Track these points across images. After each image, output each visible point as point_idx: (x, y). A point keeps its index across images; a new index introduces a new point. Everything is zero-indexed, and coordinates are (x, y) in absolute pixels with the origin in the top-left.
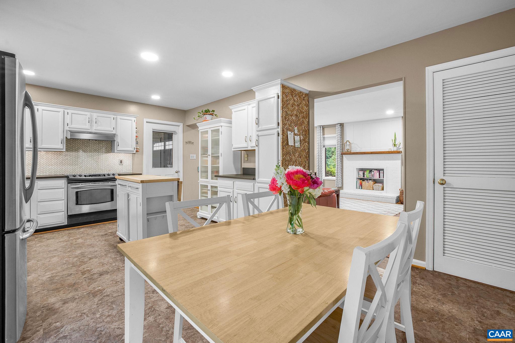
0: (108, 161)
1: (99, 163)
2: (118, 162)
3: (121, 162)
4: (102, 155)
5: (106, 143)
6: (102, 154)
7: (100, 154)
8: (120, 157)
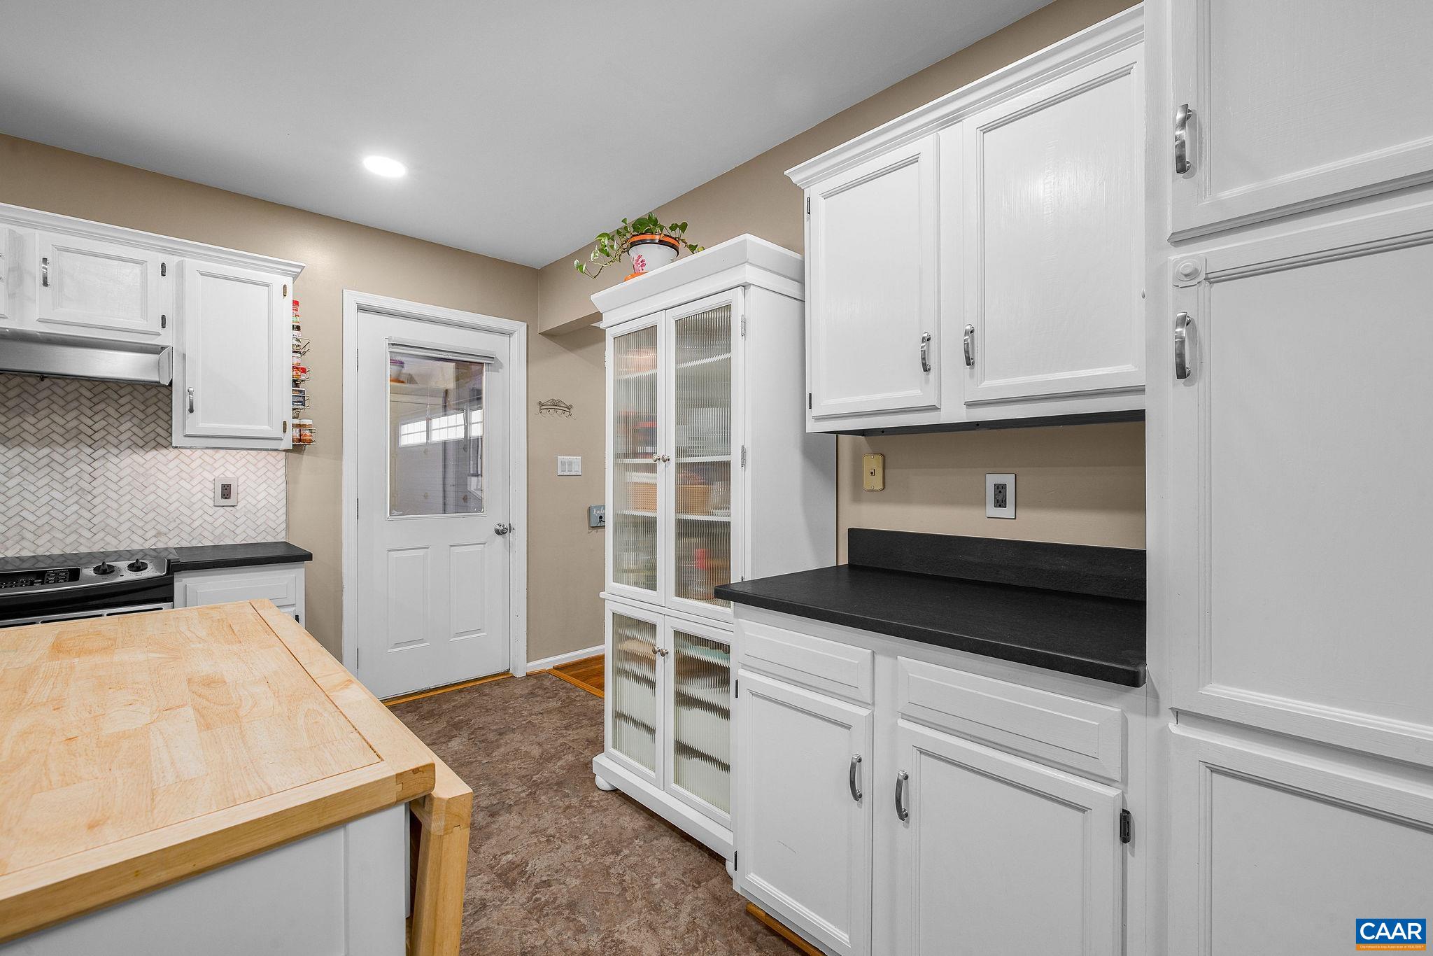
0: (153, 488)
1: (95, 502)
2: (211, 493)
3: (226, 491)
4: (115, 460)
5: (141, 398)
6: (115, 451)
7: (101, 452)
8: (222, 469)
